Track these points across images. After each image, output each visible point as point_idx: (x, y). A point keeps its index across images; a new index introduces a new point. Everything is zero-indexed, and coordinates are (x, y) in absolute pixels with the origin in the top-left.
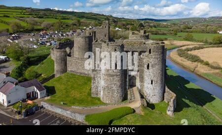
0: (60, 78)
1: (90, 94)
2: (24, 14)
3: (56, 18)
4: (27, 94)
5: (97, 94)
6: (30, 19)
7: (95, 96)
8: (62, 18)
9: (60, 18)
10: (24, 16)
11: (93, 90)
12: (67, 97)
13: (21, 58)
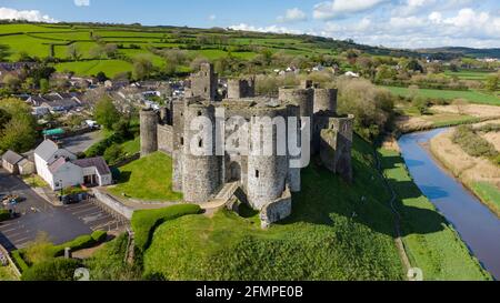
0: (145, 160)
1: (170, 187)
2: (166, 42)
3: (225, 50)
4: (86, 178)
5: (181, 188)
6: (174, 51)
7: (178, 191)
8: (237, 48)
9: (232, 48)
10: (166, 45)
11: (175, 181)
12: (140, 188)
13: (114, 125)
